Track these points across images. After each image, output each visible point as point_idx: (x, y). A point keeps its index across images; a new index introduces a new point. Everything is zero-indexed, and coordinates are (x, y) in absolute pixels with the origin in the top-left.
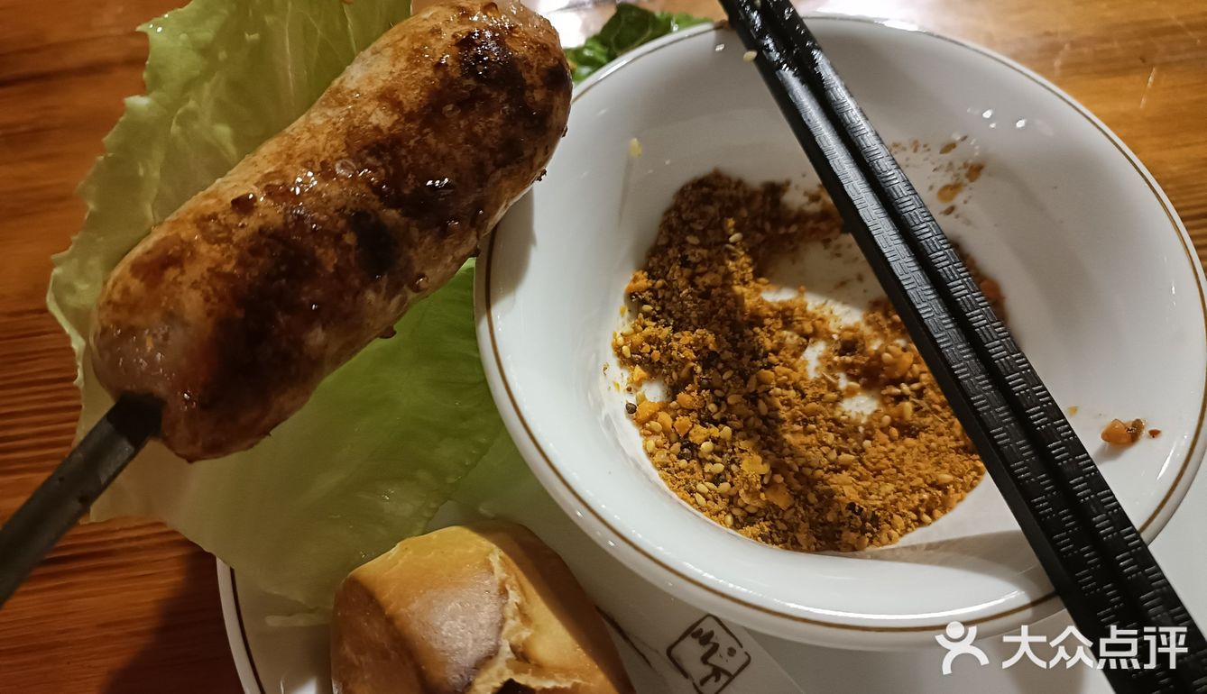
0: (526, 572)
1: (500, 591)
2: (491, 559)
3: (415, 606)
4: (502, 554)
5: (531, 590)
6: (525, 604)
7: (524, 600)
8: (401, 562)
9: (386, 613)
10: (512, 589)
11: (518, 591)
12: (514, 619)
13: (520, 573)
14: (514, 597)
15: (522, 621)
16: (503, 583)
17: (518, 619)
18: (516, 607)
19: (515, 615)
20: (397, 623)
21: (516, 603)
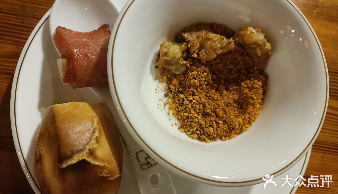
0: (103, 127)
1: (93, 130)
2: (95, 120)
3: (66, 126)
4: (98, 119)
5: (103, 133)
6: (99, 137)
7: (99, 136)
8: (67, 110)
9: (56, 125)
10: (97, 131)
11: (99, 132)
12: (94, 140)
13: (101, 127)
14: (97, 134)
15: (96, 142)
16: (95, 128)
17: (95, 141)
18: (96, 137)
19: (95, 139)
20: (58, 130)
21: (96, 136)
